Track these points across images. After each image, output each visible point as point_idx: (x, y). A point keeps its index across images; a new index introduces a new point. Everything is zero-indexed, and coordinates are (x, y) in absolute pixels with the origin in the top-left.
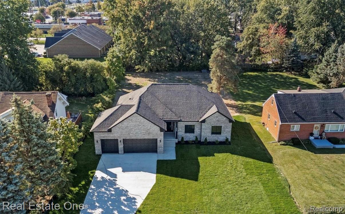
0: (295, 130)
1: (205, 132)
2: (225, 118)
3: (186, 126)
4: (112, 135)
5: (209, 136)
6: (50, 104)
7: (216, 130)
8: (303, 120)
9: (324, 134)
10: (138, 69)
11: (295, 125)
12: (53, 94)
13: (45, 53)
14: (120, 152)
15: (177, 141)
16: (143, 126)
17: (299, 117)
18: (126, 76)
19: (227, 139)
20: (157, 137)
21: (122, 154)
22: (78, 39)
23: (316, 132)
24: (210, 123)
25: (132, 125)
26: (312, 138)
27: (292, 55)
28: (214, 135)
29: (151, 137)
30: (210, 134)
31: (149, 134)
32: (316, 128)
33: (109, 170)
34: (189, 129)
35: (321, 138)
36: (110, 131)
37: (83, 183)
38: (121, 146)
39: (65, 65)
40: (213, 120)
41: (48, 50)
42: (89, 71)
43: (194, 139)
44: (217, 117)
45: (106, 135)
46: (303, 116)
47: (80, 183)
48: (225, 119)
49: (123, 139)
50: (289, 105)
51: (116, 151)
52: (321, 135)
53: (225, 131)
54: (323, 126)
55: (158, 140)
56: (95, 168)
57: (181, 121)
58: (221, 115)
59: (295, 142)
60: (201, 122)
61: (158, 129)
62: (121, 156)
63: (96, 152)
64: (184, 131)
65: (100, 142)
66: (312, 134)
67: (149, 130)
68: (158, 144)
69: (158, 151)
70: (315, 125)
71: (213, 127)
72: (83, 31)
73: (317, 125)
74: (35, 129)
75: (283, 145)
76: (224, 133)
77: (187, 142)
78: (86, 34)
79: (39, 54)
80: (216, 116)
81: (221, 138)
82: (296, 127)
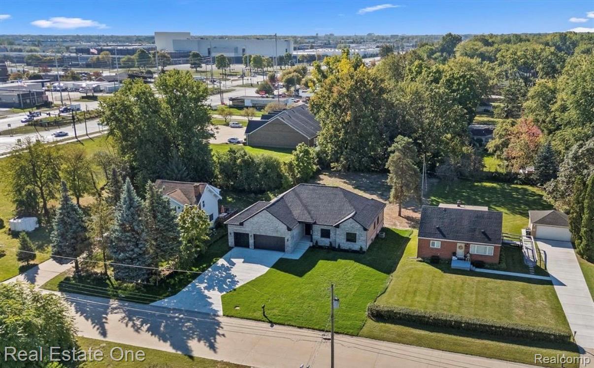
0: (435, 247)
1: (340, 238)
2: (359, 226)
3: (322, 230)
4: (243, 229)
5: (344, 243)
6: (197, 195)
7: (351, 238)
8: (444, 236)
9: (468, 255)
10: (333, 168)
11: (436, 242)
12: (201, 186)
13: (245, 140)
14: (250, 247)
15: (312, 245)
16: (272, 223)
17: (441, 233)
18: (322, 174)
19: (361, 248)
20: (284, 236)
21: (253, 249)
22: (284, 124)
23: (460, 252)
24: (344, 229)
25: (261, 221)
26: (454, 258)
27: (542, 164)
28: (349, 243)
29: (279, 235)
30: (344, 241)
31: (277, 231)
32: (460, 247)
33: (232, 259)
34: (326, 234)
35: (465, 260)
36: (242, 224)
37: (205, 266)
38: (251, 241)
39: (239, 158)
40: (347, 226)
41: (248, 136)
42: (262, 166)
43: (328, 245)
44: (351, 223)
45: (239, 229)
46: (445, 233)
47: (202, 265)
49: (254, 235)
50: (435, 220)
51: (247, 246)
52: (465, 256)
53: (359, 239)
54: (467, 246)
55: (286, 239)
56: (221, 257)
57: (315, 223)
58: (355, 222)
59: (435, 261)
60: (335, 226)
61: (285, 227)
62: (251, 251)
63: (230, 244)
64: (320, 235)
65: (233, 234)
66: (454, 254)
67: (276, 228)
68: (285, 243)
69: (286, 250)
70: (459, 245)
71: (348, 234)
72: (296, 113)
73: (460, 244)
74: (160, 209)
75: (420, 261)
76: (358, 241)
77: (321, 247)
78: (297, 118)
79: (240, 140)
81: (356, 246)
82: (437, 244)
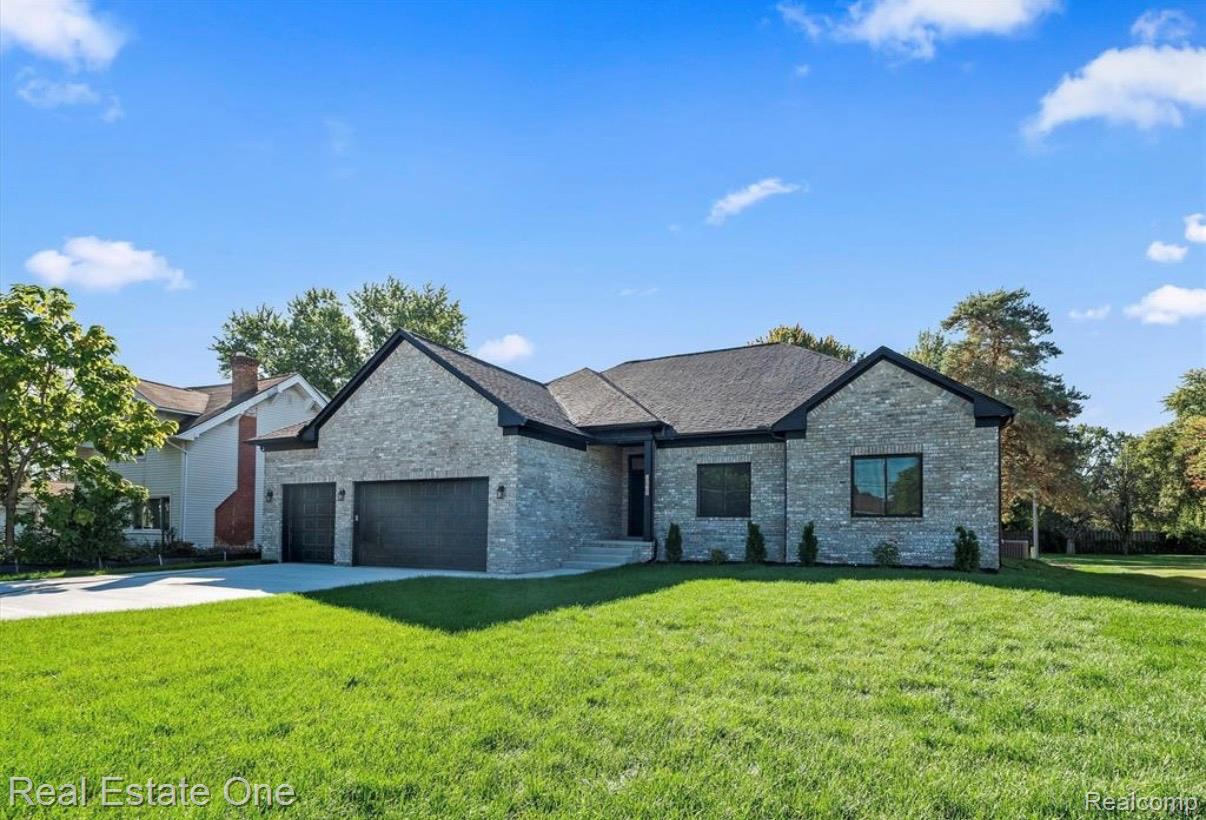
1: (812, 500)
2: (941, 399)
3: (706, 471)
4: (316, 464)
5: (835, 528)
16: (433, 404)
20: (488, 466)
21: (347, 565)
24: (839, 433)
25: (387, 408)
28: (872, 523)
29: (461, 466)
30: (840, 514)
31: (452, 448)
36: (310, 439)
38: (343, 522)
40: (857, 415)
44: (883, 394)
45: (300, 464)
48: (939, 401)
49: (355, 484)
53: (947, 489)
55: (494, 485)
58: (912, 379)
63: (265, 547)
64: (691, 501)
65: (277, 499)
67: (453, 425)
68: (491, 511)
76: (940, 506)
80: (873, 387)
81: (921, 540)
